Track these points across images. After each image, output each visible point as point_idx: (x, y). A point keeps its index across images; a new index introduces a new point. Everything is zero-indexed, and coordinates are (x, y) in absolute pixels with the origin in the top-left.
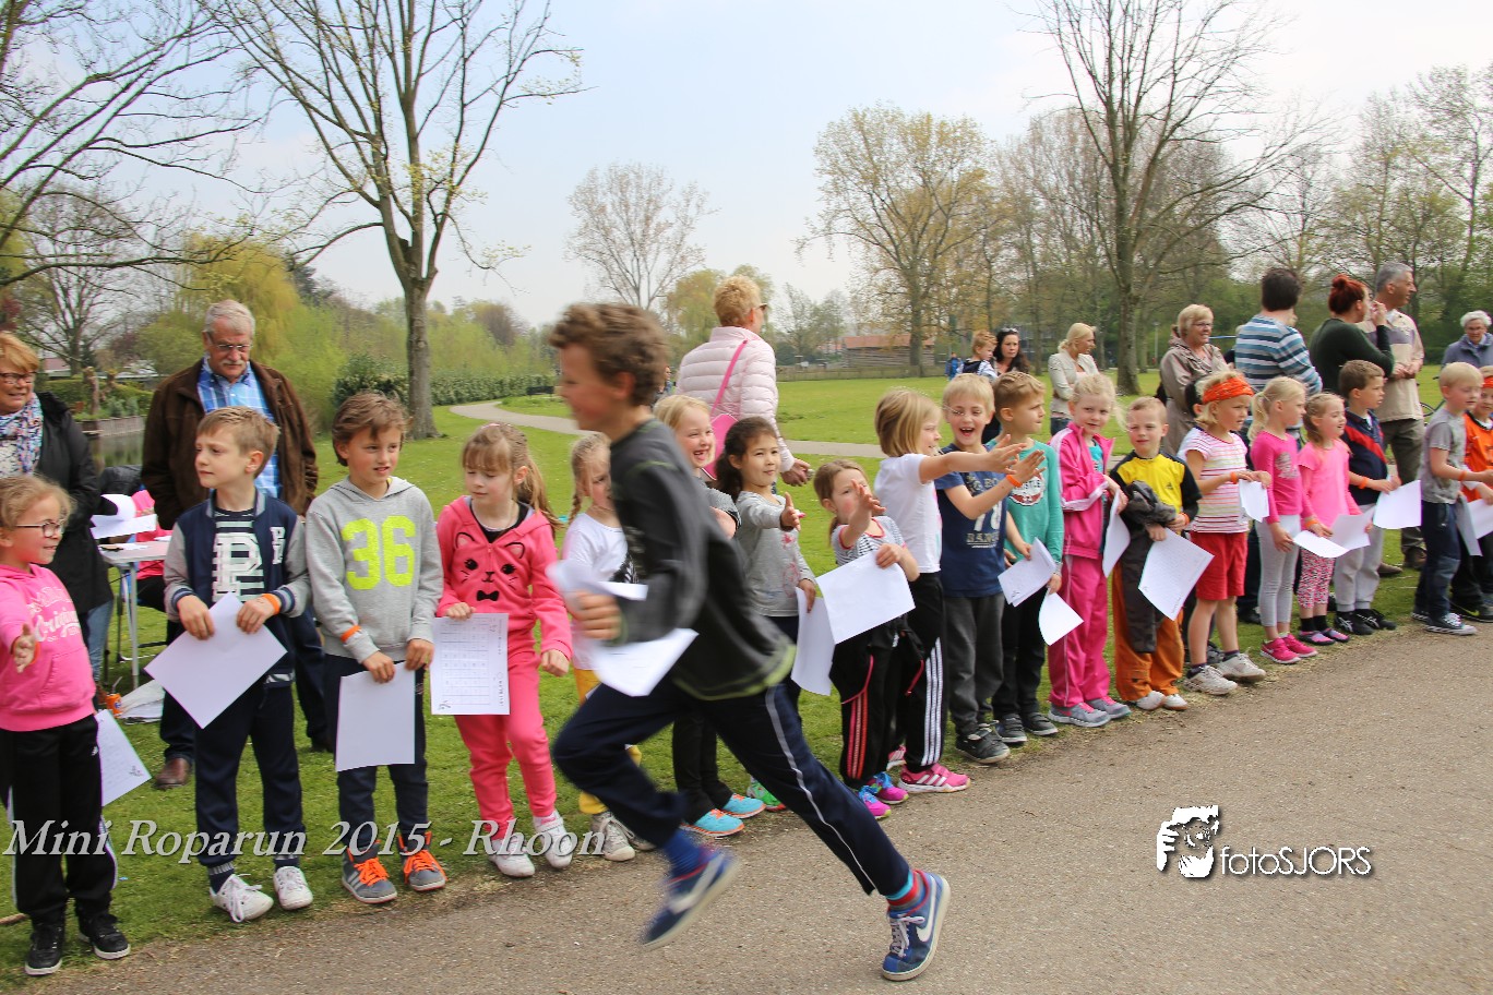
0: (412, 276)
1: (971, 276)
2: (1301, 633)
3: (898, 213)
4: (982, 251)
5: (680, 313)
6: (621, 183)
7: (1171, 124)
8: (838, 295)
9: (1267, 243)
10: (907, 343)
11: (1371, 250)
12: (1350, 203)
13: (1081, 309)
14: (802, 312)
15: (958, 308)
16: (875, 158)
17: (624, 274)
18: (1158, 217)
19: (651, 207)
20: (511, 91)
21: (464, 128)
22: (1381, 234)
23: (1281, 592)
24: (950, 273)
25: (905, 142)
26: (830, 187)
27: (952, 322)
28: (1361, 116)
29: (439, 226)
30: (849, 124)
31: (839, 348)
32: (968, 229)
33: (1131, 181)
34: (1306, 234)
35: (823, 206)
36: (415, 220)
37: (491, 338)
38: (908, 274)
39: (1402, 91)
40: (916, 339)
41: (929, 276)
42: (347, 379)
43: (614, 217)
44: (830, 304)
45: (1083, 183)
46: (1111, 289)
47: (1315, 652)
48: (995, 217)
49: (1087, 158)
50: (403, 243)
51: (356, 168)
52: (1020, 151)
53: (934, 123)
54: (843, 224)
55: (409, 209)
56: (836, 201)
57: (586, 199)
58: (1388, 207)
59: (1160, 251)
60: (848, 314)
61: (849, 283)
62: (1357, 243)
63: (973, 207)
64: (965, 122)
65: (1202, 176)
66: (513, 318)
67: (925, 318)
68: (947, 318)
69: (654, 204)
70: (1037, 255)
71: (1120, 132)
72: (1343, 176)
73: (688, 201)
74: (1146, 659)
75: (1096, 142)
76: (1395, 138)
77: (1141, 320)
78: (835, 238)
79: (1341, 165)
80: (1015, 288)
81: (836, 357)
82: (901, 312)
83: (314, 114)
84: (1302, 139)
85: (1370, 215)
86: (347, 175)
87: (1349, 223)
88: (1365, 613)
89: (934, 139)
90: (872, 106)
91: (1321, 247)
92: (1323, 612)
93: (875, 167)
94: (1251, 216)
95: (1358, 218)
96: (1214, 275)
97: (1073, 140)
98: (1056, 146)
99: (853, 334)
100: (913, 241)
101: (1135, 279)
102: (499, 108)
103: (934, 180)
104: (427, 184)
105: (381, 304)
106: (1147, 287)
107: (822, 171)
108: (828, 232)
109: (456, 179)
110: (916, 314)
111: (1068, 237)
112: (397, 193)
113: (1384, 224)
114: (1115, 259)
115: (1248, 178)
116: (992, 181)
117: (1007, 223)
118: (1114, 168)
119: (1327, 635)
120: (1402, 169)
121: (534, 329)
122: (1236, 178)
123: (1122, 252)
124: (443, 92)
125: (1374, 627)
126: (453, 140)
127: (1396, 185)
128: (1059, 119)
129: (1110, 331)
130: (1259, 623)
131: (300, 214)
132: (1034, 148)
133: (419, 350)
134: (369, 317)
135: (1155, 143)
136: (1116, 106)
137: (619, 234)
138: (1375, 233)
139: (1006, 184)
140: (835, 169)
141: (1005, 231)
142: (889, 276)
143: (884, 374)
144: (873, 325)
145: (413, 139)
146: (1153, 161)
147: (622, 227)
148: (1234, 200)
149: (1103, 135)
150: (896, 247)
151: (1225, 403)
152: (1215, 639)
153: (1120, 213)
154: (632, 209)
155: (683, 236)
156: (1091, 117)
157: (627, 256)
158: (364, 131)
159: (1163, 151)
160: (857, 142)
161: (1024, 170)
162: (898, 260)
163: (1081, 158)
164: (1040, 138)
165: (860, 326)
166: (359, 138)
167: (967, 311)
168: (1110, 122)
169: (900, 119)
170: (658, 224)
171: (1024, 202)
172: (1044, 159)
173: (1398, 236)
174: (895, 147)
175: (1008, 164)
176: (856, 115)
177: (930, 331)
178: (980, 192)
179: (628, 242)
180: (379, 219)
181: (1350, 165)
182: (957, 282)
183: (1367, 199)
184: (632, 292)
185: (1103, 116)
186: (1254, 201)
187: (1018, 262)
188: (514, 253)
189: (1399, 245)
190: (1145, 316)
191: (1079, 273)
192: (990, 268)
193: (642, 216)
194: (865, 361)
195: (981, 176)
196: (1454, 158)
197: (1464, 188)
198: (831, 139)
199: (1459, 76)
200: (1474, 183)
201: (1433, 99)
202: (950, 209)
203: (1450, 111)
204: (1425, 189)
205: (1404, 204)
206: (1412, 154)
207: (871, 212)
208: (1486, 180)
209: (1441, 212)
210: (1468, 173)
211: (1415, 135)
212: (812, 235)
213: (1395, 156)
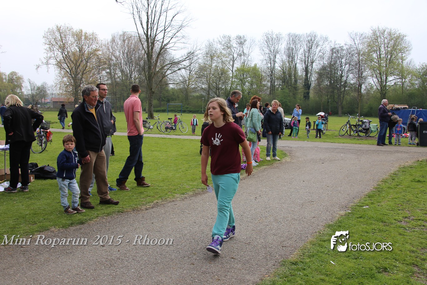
1: (95, 81)
3: (71, 60)
8: (46, 83)
10: (73, 101)
11: (207, 82)
12: (202, 69)
14: (34, 88)
16: (64, 41)
22: (210, 78)
25: (74, 37)
26: (48, 49)
28: (206, 45)
30: (55, 29)
31: (49, 101)
35: (45, 55)
38: (75, 79)
39: (216, 40)
40: (76, 100)
41: (81, 80)
44: (43, 86)
48: (102, 64)
52: (108, 44)
53: (83, 32)
54: (53, 61)
56: (50, 54)
58: (212, 70)
60: (49, 90)
61: (54, 81)
62: (204, 80)
63: (95, 60)
64: (93, 33)
76: (214, 52)
78: (50, 66)
79: (200, 59)
82: (71, 91)
85: (207, 72)
87: (202, 74)
89: (83, 38)
90: (63, 25)
93: (63, 44)
95: (205, 73)
97: (124, 42)
98: (119, 43)
100: (76, 69)
103: (83, 50)
107: (45, 44)
108: (47, 63)
110: (76, 92)
111: (122, 71)
113: (211, 75)
116: (100, 53)
117: (106, 66)
118: (148, 55)
120: (216, 61)
127: (214, 65)
128: (121, 35)
132: (112, 43)
138: (208, 78)
140: (50, 44)
142: (68, 79)
144: (62, 94)
146: (159, 54)
150: (70, 71)
160: (57, 36)
161: (109, 49)
162: (71, 74)
164: (114, 40)
169: (72, 30)
171: (113, 60)
172: (115, 47)
173: (215, 78)
174: (70, 39)
176: (57, 27)
178: (98, 56)
181: (203, 58)
183: (207, 68)
185: (146, 40)
186: (185, 67)
189: (215, 81)
195: (98, 50)
196: (228, 59)
197: (231, 67)
198: (49, 34)
199: (229, 37)
200: (233, 66)
201: (223, 43)
202: (88, 60)
203: (227, 47)
204: (221, 67)
205: (216, 70)
206: (218, 57)
207: (62, 58)
208: (235, 65)
209: (225, 73)
210: (231, 63)
211: (219, 52)
212: (42, 64)
213: (214, 57)
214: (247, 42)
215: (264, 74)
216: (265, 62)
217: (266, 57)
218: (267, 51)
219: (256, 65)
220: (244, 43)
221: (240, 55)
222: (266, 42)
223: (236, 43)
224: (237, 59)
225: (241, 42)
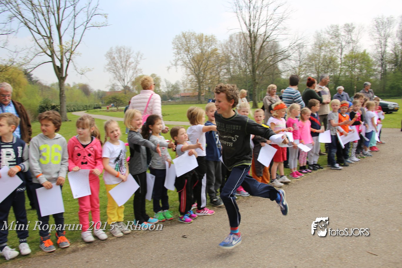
0: (61, 76)
1: (214, 77)
2: (300, 170)
3: (194, 60)
4: (217, 70)
5: (136, 87)
6: (119, 51)
7: (266, 37)
8: (178, 81)
9: (291, 68)
10: (197, 95)
11: (316, 71)
12: (312, 58)
13: (243, 86)
14: (169, 86)
15: (210, 85)
16: (188, 45)
17: (120, 76)
18: (262, 62)
19: (128, 58)
20: (88, 25)
21: (75, 35)
22: (319, 67)
23: (295, 160)
24: (209, 76)
25: (196, 41)
26: (176, 53)
27: (209, 89)
28: (314, 36)
29: (68, 62)
30: (181, 36)
31: (179, 96)
32: (213, 64)
33: (256, 52)
34: (300, 66)
35: (174, 58)
36: (61, 61)
37: (83, 94)
38: (197, 76)
39: (324, 30)
40: (200, 93)
41: (203, 77)
42: (42, 105)
43: (117, 60)
44: (177, 84)
45: (244, 52)
46: (251, 80)
47: (303, 175)
48: (220, 61)
49: (244, 46)
50: (58, 67)
51: (44, 46)
52: (227, 44)
53: (204, 36)
54: (180, 63)
55: (60, 57)
56: (178, 56)
57: (110, 55)
58: (321, 60)
59: (263, 70)
60: (181, 87)
61: (182, 79)
62: (313, 69)
63: (214, 58)
64: (212, 36)
65: (274, 51)
66: (89, 88)
67: (202, 88)
68: (208, 88)
69: (128, 57)
70: (232, 71)
71: (253, 39)
72: (309, 52)
73: (138, 56)
74: (260, 178)
75: (247, 41)
76: (322, 42)
77: (259, 89)
78: (178, 66)
79: (309, 49)
80: (226, 80)
81: (178, 98)
82: (195, 87)
83: (32, 30)
84: (299, 42)
85: (316, 61)
86: (42, 48)
87: (311, 64)
88: (316, 165)
89: (204, 40)
90: (188, 31)
91: (304, 70)
92: (305, 165)
93: (189, 47)
94: (286, 61)
95: (313, 62)
96: (277, 77)
97: (241, 41)
98: (236, 42)
99: (183, 92)
100: (199, 67)
101: (257, 78)
102: (85, 30)
103: (204, 51)
104: (64, 51)
105: (52, 84)
106: (260, 80)
107: (174, 48)
108: (176, 65)
109: (73, 49)
110: (199, 87)
111: (239, 67)
112: (56, 53)
113: (320, 64)
114: (252, 72)
115: (285, 51)
116: (219, 52)
117: (224, 63)
118: (251, 48)
119: (306, 171)
120: (324, 50)
121: (95, 91)
122: (283, 51)
123: (254, 71)
124: (69, 25)
125: (318, 168)
126: (72, 38)
127: (323, 54)
128: (237, 35)
129: (251, 91)
130: (289, 168)
131: (28, 59)
132: (230, 43)
133: (63, 97)
134: (49, 88)
135: (262, 42)
136: (252, 32)
137: (119, 65)
138: (317, 67)
139: (223, 52)
140: (178, 48)
141: (223, 65)
142: (192, 77)
143: (191, 103)
144: (188, 90)
145: (60, 38)
146: (261, 47)
147: (120, 63)
148: (282, 57)
149: (249, 40)
150: (194, 69)
151: (280, 110)
152: (278, 173)
153: (253, 60)
154: (122, 58)
155: (136, 65)
156: (245, 35)
157: (121, 71)
158: (46, 35)
159: (264, 44)
160: (183, 41)
161: (228, 49)
162: (195, 72)
163: (243, 46)
165: (185, 90)
166: (45, 37)
167: (213, 86)
168: (250, 36)
169: (195, 35)
170: (130, 62)
171: (228, 57)
172: (233, 46)
173: (323, 67)
174: (193, 42)
175: (223, 47)
176: (183, 33)
177: (204, 92)
178: (216, 54)
179: (121, 67)
180: (51, 60)
181: (311, 49)
182: (210, 78)
183: (316, 58)
184: (123, 81)
185: (249, 35)
186: (287, 57)
187: (226, 73)
188: (89, 70)
189: (324, 70)
190: (260, 87)
191: (242, 76)
192: (219, 74)
193: (125, 60)
194: (186, 99)
195: (217, 50)
196: (336, 48)
197: (339, 55)
198: (177, 40)
199: (337, 27)
200: (341, 54)
201: (331, 32)
202: (208, 59)
203: (335, 36)
204: (329, 55)
205: (324, 59)
206: (326, 46)
207: (187, 59)
208: (344, 53)
209: (333, 61)
210: (340, 51)
211: (327, 41)
212: (171, 66)
213: (322, 47)
214: (355, 30)
215: (374, 60)
216: (375, 47)
217: (377, 42)
218: (377, 36)
219: (365, 51)
220: (352, 31)
221: (349, 43)
222: (376, 27)
223: (344, 31)
224: (346, 47)
225: (349, 29)
